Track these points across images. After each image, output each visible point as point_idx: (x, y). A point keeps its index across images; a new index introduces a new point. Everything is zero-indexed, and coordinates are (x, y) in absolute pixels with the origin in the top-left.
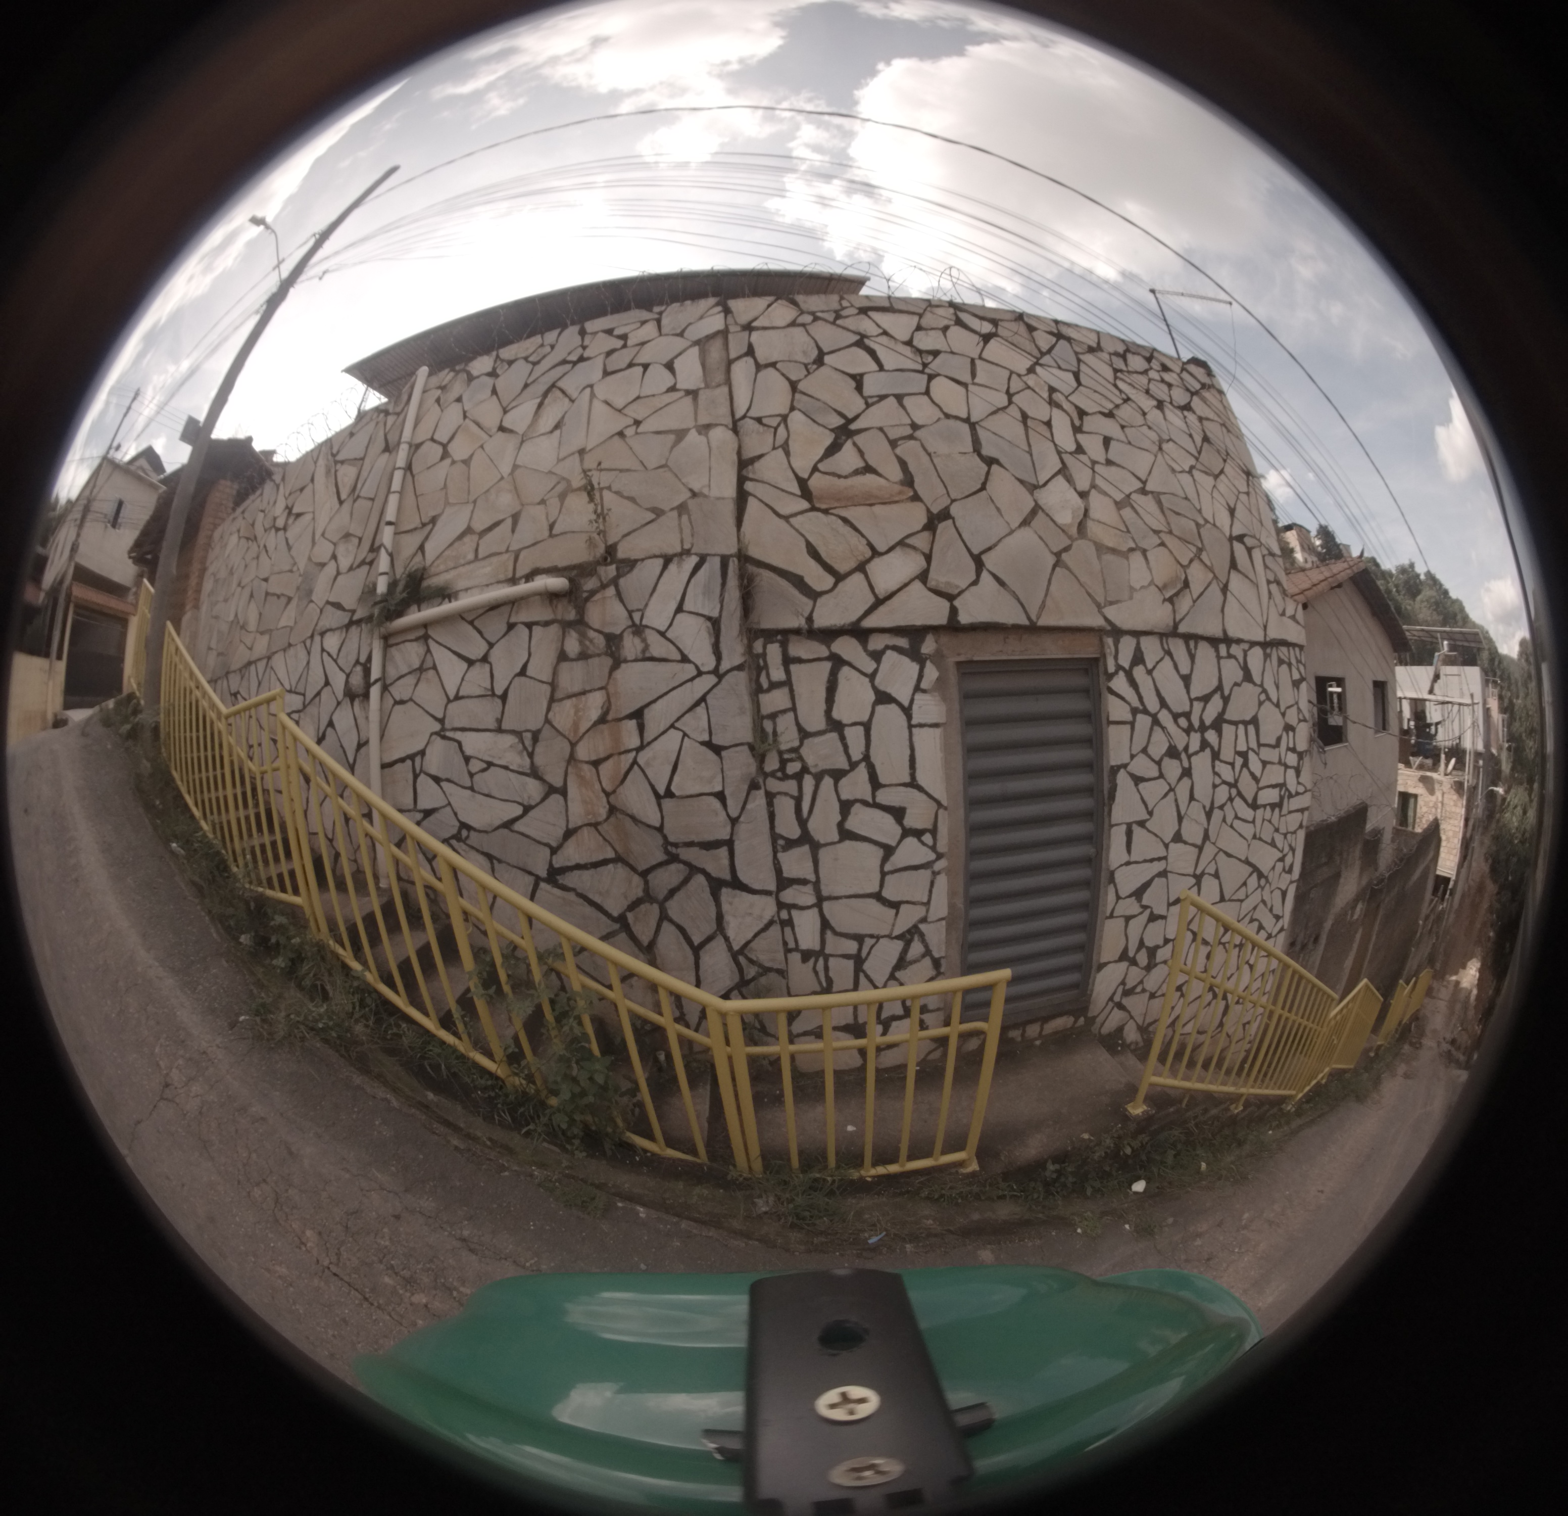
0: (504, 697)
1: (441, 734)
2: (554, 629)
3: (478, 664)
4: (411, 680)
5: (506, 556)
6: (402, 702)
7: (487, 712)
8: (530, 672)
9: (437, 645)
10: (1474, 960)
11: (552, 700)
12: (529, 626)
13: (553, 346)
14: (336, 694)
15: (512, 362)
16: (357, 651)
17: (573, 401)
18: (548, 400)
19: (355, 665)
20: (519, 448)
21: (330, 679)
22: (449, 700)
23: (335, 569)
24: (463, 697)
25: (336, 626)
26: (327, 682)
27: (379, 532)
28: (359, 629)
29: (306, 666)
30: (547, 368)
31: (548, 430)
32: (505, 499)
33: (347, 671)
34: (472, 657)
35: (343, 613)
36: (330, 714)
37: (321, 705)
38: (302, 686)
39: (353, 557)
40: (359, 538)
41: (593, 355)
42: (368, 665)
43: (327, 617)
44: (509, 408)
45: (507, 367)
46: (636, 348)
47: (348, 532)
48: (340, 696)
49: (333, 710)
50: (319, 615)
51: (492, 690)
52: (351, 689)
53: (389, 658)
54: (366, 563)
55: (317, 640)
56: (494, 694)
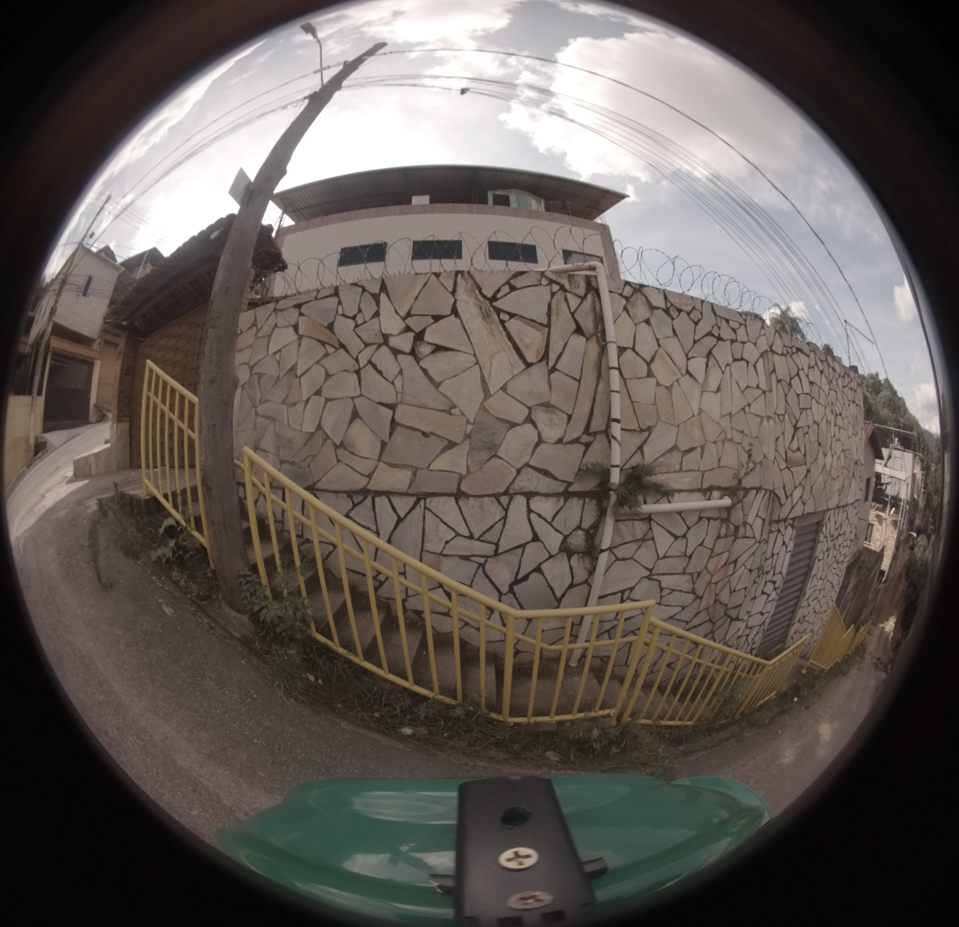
0: (690, 557)
1: (649, 578)
2: (719, 521)
3: (680, 539)
4: (634, 546)
5: (698, 473)
6: (623, 559)
7: (678, 565)
8: (704, 544)
9: (657, 526)
10: (893, 617)
11: (711, 557)
12: (709, 519)
13: (701, 313)
14: (549, 549)
15: (680, 311)
16: (579, 519)
17: (723, 373)
18: (710, 363)
19: (575, 530)
20: (701, 396)
21: (541, 537)
22: (659, 559)
23: (536, 436)
24: (668, 557)
25: (546, 491)
26: (536, 538)
27: (594, 418)
28: (582, 502)
29: (500, 520)
30: (704, 333)
31: (715, 389)
32: (696, 432)
33: (566, 534)
34: (678, 534)
35: (554, 481)
36: (538, 563)
37: (524, 555)
38: (492, 536)
39: (563, 432)
40: (567, 414)
41: (725, 338)
42: (592, 532)
43: (529, 480)
44: (689, 356)
45: (677, 314)
46: (742, 345)
47: (549, 402)
48: (554, 551)
49: (542, 560)
50: (515, 474)
51: (685, 553)
52: (569, 547)
53: (616, 530)
54: (581, 443)
55: (520, 501)
56: (685, 555)
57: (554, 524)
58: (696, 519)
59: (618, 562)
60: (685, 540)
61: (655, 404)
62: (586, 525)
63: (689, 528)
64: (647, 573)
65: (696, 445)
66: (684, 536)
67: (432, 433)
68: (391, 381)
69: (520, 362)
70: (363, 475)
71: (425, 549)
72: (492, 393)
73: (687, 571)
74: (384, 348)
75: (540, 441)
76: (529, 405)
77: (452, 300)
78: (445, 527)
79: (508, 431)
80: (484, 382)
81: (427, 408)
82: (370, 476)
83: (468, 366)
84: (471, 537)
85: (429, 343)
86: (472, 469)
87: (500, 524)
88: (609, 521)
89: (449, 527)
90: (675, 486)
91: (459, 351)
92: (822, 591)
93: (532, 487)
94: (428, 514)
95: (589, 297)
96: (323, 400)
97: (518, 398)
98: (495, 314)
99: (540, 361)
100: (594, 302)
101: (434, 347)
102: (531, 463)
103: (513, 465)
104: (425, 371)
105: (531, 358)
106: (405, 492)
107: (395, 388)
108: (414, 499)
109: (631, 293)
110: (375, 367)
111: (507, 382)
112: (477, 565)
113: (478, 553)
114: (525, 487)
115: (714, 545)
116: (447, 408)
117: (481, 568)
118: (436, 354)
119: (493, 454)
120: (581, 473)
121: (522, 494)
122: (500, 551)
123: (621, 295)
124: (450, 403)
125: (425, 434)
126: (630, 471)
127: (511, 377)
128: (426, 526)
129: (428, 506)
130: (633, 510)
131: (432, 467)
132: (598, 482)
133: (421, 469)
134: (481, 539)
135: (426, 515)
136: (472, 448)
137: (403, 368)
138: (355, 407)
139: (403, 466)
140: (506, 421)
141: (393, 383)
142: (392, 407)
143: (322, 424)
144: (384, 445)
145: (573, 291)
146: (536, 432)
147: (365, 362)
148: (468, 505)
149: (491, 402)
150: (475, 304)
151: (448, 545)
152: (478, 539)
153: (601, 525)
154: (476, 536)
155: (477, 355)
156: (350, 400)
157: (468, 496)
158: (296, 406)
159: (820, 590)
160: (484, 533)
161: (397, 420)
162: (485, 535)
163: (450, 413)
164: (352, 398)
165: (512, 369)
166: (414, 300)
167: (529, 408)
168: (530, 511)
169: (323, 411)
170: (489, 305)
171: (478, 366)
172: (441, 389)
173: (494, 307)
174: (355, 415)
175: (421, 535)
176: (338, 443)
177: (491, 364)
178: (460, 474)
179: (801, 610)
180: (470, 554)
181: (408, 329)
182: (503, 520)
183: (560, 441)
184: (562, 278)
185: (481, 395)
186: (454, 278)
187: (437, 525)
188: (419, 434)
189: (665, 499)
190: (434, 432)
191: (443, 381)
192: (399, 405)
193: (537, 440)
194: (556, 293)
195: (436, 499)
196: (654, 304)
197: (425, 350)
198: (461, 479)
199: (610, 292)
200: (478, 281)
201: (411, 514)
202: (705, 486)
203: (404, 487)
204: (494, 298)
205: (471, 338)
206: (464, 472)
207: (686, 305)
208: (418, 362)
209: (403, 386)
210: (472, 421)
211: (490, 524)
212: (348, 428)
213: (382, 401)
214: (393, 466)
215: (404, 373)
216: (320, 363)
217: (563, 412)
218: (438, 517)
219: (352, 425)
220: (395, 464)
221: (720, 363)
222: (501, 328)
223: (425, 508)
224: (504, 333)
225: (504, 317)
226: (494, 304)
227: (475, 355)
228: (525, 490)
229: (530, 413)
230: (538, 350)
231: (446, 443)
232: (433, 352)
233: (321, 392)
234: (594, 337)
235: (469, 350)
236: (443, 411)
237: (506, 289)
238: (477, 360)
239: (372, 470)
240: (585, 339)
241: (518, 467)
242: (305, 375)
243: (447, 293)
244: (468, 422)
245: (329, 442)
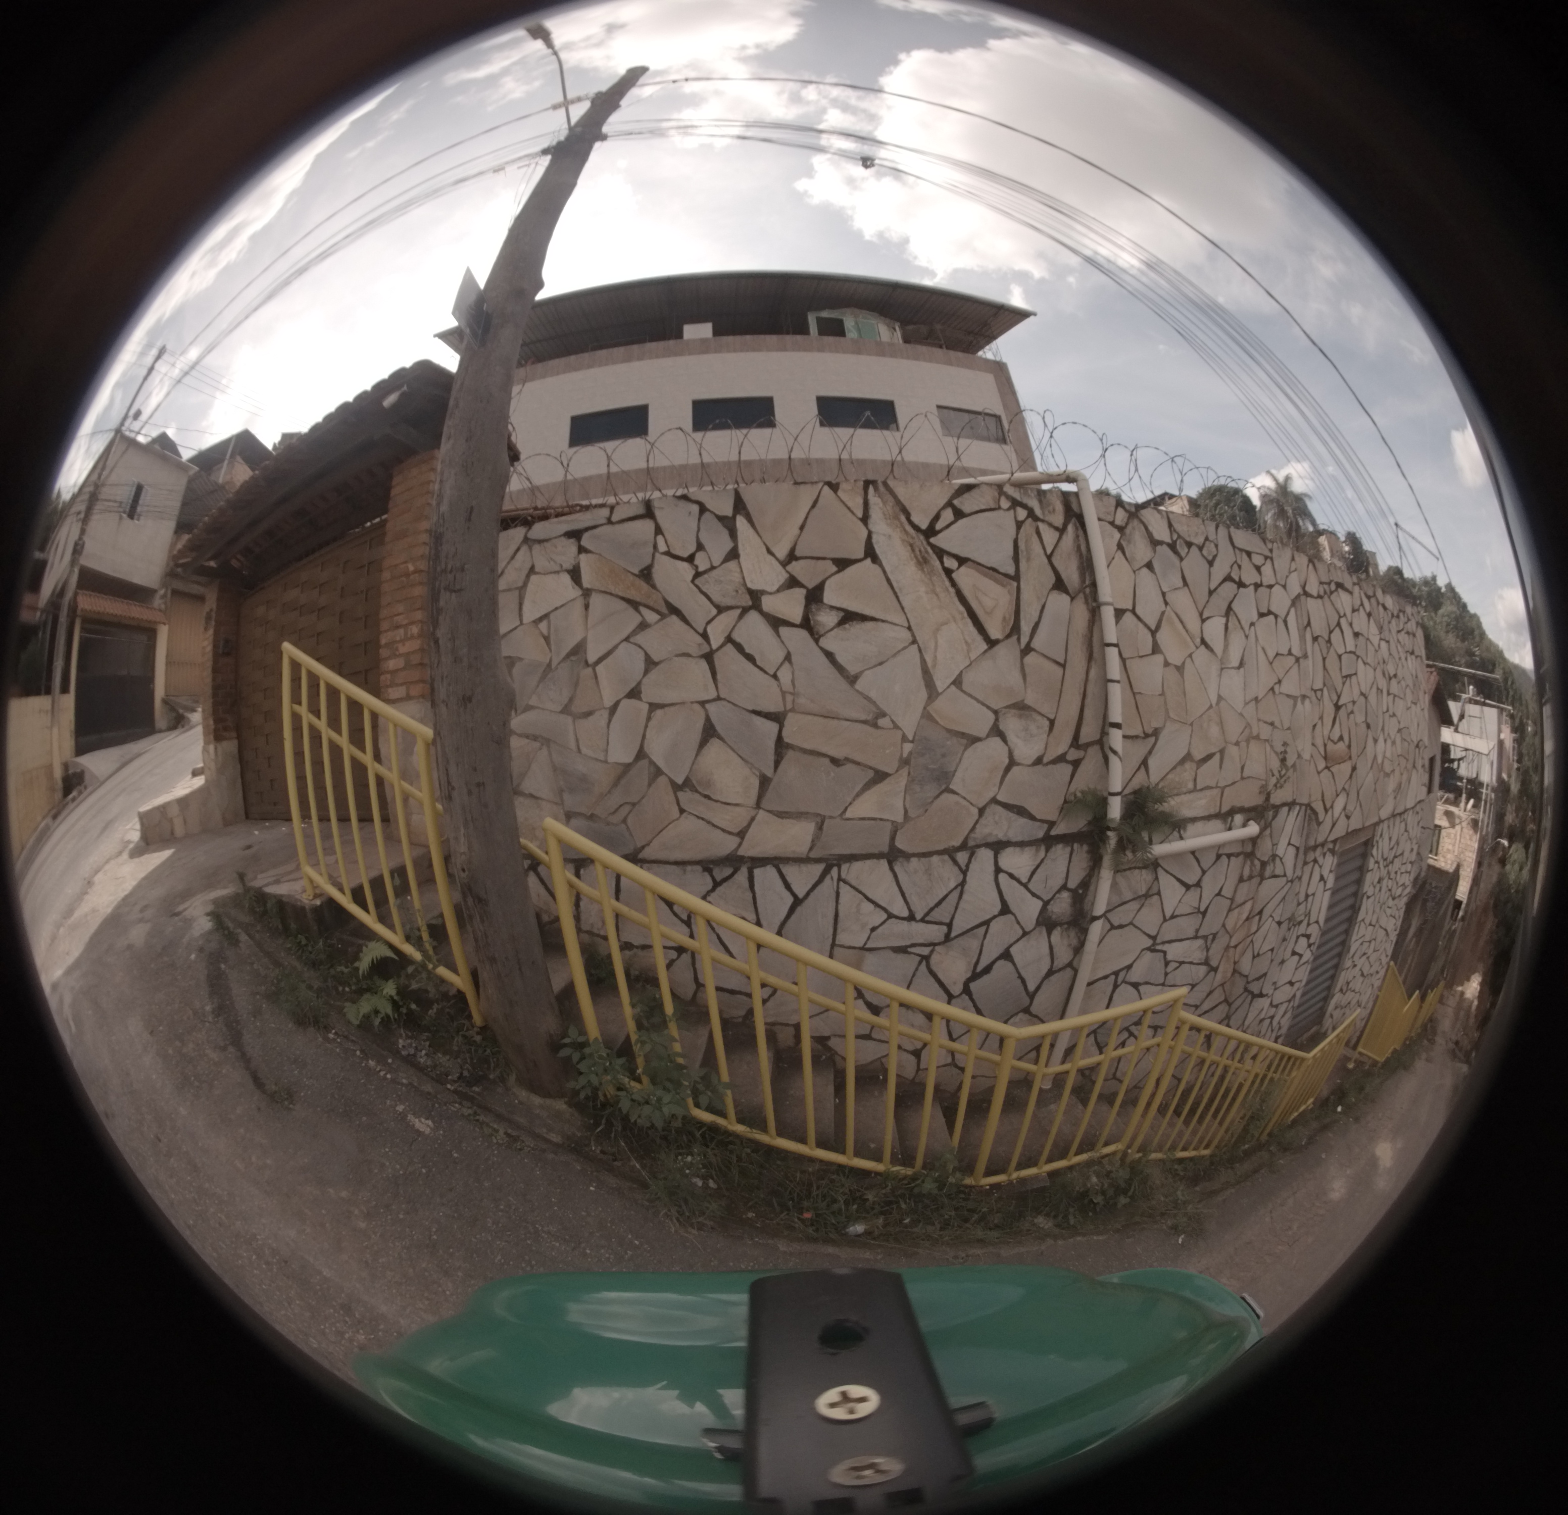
0: (1204, 913)
1: (1151, 949)
2: (1240, 858)
3: (1193, 888)
5: (1216, 791)
6: (1120, 927)
7: (1191, 925)
8: (1223, 893)
9: (1165, 873)
11: (1230, 910)
12: (1229, 856)
13: (1216, 546)
14: (1022, 923)
15: (1189, 545)
16: (1064, 875)
17: (1247, 637)
18: (1230, 625)
19: (1059, 891)
20: (1220, 675)
21: (1013, 907)
22: (1165, 920)
23: (1006, 755)
24: (1177, 916)
25: (1019, 839)
26: (1005, 910)
27: (1085, 722)
28: (1068, 849)
29: (955, 888)
30: (1221, 578)
31: (1236, 664)
32: (1214, 731)
33: (1046, 898)
34: (1190, 882)
35: (1030, 822)
36: (1005, 947)
37: (988, 936)
38: (943, 914)
39: (1042, 746)
40: (1048, 719)
41: (1247, 583)
42: (1081, 891)
43: (996, 823)
44: (1204, 616)
45: (1186, 550)
46: (1268, 590)
47: (1023, 701)
48: (1029, 926)
49: (1012, 941)
50: (976, 817)
51: (1199, 909)
52: (1050, 917)
53: (1114, 885)
54: (1067, 762)
55: (985, 855)
56: (1199, 911)
57: (1030, 886)
58: (1214, 857)
59: (1114, 932)
60: (1199, 889)
61: (1163, 694)
62: (1072, 884)
63: (1204, 872)
64: (1149, 942)
65: (1213, 751)
66: (1198, 885)
67: (847, 760)
68: (772, 673)
69: (979, 639)
70: (730, 833)
71: (837, 942)
72: (940, 690)
73: (1201, 933)
74: (753, 617)
75: (1012, 763)
76: (996, 708)
77: (865, 534)
78: (872, 906)
79: (965, 750)
80: (926, 673)
81: (838, 719)
82: (742, 834)
83: (900, 647)
84: (911, 918)
85: (832, 608)
86: (912, 814)
87: (956, 894)
88: (1106, 875)
89: (877, 905)
90: (1187, 813)
91: (883, 621)
92: (1373, 942)
93: (1000, 834)
94: (844, 889)
95: (1070, 528)
96: (646, 707)
97: (978, 697)
98: (934, 557)
99: (1008, 636)
100: (1077, 536)
101: (841, 614)
102: (999, 798)
103: (974, 803)
104: (829, 655)
105: (995, 634)
106: (804, 856)
107: (780, 686)
108: (821, 867)
109: (1125, 520)
110: (739, 648)
111: (961, 672)
112: (919, 958)
113: (921, 941)
114: (990, 834)
115: (1235, 892)
116: (870, 718)
117: (924, 963)
118: (847, 626)
119: (943, 787)
120: (1068, 806)
121: (987, 845)
122: (953, 935)
123: (1112, 523)
124: (874, 709)
125: (835, 761)
126: (1132, 797)
127: (968, 663)
128: (840, 908)
129: (843, 876)
130: (1139, 854)
131: (848, 814)
132: (1090, 818)
133: (831, 817)
134: (927, 919)
135: (841, 891)
136: (911, 780)
137: (791, 650)
138: (708, 719)
139: (799, 815)
140: (963, 735)
141: (775, 677)
142: (777, 718)
143: (646, 749)
144: (765, 782)
145: (1046, 519)
146: (1006, 749)
147: (721, 640)
148: (910, 871)
149: (940, 704)
150: (903, 541)
151: (874, 933)
152: (923, 920)
153: (1094, 880)
154: (919, 916)
155: (913, 628)
156: (697, 707)
157: (907, 856)
158: (591, 718)
159: (1370, 942)
160: (932, 909)
161: (787, 740)
162: (933, 913)
163: (875, 726)
164: (703, 703)
165: (969, 651)
166: (797, 531)
167: (996, 712)
168: (998, 870)
169: (646, 726)
170: (925, 543)
171: (915, 646)
172: (858, 686)
173: (933, 547)
174: (709, 732)
175: (832, 921)
176: (680, 781)
177: (936, 643)
178: (893, 822)
179: (1343, 973)
180: (908, 943)
181: (793, 582)
182: (959, 888)
183: (1039, 761)
184: (1029, 496)
185: (923, 694)
186: (862, 492)
187: (859, 905)
188: (827, 761)
189: (1176, 834)
190: (850, 757)
191: (862, 672)
192: (790, 715)
193: (1007, 761)
194: (1023, 522)
195: (857, 865)
196: (1157, 536)
197: (826, 619)
198: (895, 829)
199: (1100, 519)
200: (902, 499)
201: (816, 891)
202: (1225, 809)
203: (802, 849)
204: (930, 532)
205: (901, 598)
206: (899, 818)
207: (1197, 534)
208: (817, 641)
209: (793, 682)
210: (911, 738)
211: (941, 896)
212: (697, 755)
213: (758, 709)
214: (781, 815)
215: (794, 658)
216: (632, 640)
217: (1043, 715)
218: (860, 892)
219: (705, 750)
220: (786, 813)
221: (1243, 622)
222: (947, 583)
223: (840, 879)
224: (952, 590)
225: (951, 563)
226: (932, 540)
227: (909, 628)
228: (991, 840)
229: (997, 720)
230: (1004, 618)
231: (871, 774)
232: (841, 623)
233: (640, 692)
234: (1081, 595)
235: (899, 619)
236: (865, 722)
237: (948, 515)
238: (913, 636)
239: (745, 824)
240: (1068, 598)
241: (981, 806)
242: (604, 663)
243: (855, 519)
244: (904, 739)
245: (662, 780)
